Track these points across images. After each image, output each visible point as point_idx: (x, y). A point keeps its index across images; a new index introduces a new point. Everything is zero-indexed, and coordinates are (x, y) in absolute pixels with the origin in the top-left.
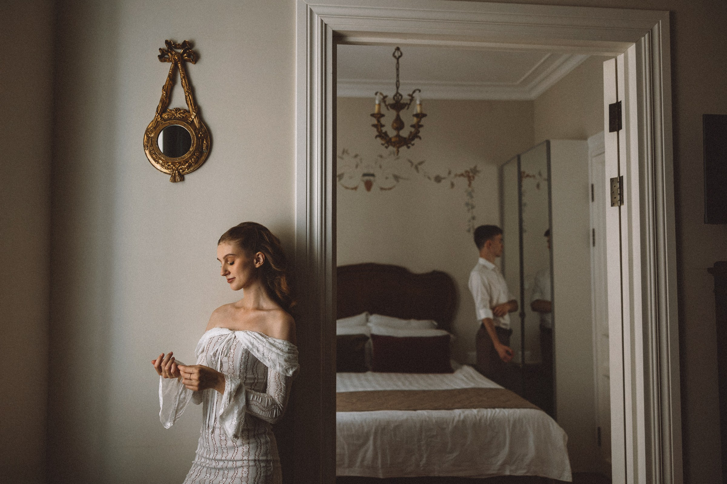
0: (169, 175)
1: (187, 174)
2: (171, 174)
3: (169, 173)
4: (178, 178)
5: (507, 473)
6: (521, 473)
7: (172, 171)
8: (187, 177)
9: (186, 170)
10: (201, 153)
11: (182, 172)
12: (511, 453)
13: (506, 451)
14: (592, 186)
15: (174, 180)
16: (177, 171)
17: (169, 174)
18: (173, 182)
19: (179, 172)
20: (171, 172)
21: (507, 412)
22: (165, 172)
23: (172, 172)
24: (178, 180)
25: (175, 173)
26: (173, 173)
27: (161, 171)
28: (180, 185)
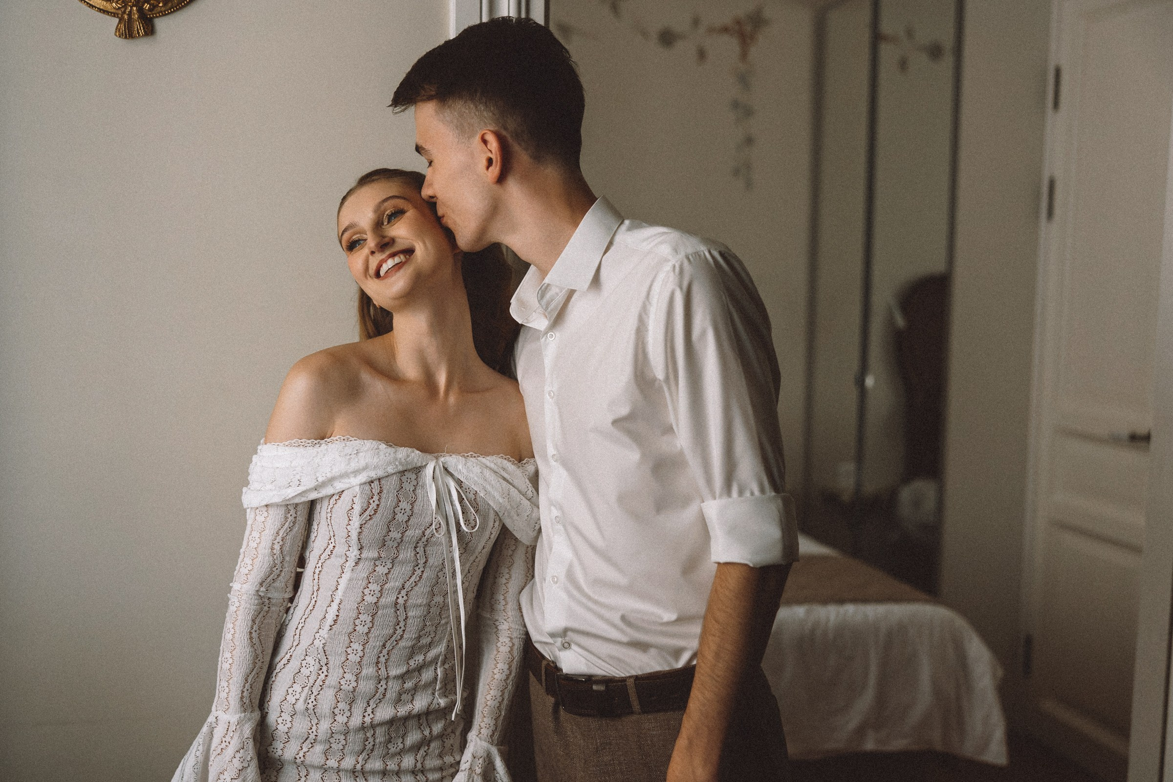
0: (114, 16)
1: (163, 15)
2: (118, 14)
3: (113, 11)
4: (137, 25)
5: (870, 745)
6: (898, 744)
7: (123, 7)
8: (161, 24)
9: (161, 5)
11: (150, 10)
12: (881, 700)
13: (865, 701)
14: (1058, 73)
15: (127, 33)
16: (135, 8)
17: (114, 14)
18: (126, 38)
19: (140, 10)
20: (119, 8)
21: (873, 612)
22: (101, 8)
23: (123, 10)
24: (138, 33)
25: (130, 12)
26: (124, 12)
27: (91, 5)
28: (141, 47)
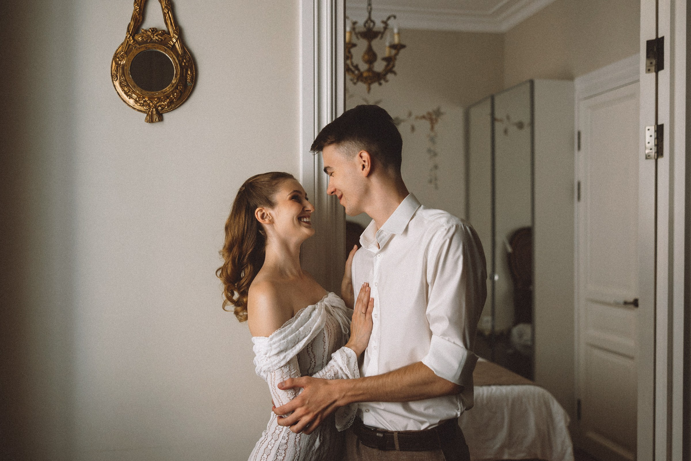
0: (145, 113)
1: (167, 112)
2: (146, 112)
3: (144, 110)
4: (155, 117)
5: (506, 457)
6: (521, 456)
7: (149, 109)
8: (166, 116)
9: (166, 107)
10: (185, 86)
11: (161, 110)
12: (510, 434)
13: (503, 435)
14: (579, 134)
15: (151, 120)
16: (154, 109)
17: (145, 112)
18: (150, 122)
19: (157, 110)
20: (147, 109)
21: (505, 390)
22: (139, 109)
23: (149, 110)
24: (156, 120)
25: (152, 111)
26: (149, 111)
27: (134, 108)
28: (157, 127)
